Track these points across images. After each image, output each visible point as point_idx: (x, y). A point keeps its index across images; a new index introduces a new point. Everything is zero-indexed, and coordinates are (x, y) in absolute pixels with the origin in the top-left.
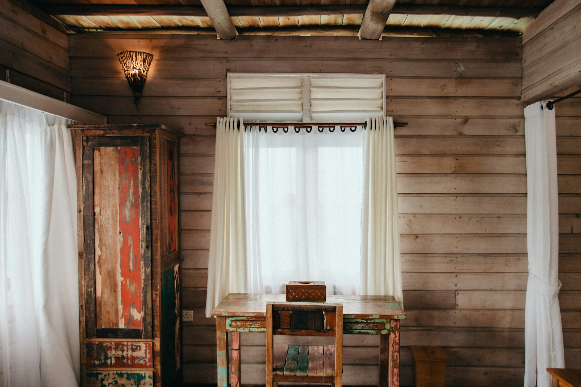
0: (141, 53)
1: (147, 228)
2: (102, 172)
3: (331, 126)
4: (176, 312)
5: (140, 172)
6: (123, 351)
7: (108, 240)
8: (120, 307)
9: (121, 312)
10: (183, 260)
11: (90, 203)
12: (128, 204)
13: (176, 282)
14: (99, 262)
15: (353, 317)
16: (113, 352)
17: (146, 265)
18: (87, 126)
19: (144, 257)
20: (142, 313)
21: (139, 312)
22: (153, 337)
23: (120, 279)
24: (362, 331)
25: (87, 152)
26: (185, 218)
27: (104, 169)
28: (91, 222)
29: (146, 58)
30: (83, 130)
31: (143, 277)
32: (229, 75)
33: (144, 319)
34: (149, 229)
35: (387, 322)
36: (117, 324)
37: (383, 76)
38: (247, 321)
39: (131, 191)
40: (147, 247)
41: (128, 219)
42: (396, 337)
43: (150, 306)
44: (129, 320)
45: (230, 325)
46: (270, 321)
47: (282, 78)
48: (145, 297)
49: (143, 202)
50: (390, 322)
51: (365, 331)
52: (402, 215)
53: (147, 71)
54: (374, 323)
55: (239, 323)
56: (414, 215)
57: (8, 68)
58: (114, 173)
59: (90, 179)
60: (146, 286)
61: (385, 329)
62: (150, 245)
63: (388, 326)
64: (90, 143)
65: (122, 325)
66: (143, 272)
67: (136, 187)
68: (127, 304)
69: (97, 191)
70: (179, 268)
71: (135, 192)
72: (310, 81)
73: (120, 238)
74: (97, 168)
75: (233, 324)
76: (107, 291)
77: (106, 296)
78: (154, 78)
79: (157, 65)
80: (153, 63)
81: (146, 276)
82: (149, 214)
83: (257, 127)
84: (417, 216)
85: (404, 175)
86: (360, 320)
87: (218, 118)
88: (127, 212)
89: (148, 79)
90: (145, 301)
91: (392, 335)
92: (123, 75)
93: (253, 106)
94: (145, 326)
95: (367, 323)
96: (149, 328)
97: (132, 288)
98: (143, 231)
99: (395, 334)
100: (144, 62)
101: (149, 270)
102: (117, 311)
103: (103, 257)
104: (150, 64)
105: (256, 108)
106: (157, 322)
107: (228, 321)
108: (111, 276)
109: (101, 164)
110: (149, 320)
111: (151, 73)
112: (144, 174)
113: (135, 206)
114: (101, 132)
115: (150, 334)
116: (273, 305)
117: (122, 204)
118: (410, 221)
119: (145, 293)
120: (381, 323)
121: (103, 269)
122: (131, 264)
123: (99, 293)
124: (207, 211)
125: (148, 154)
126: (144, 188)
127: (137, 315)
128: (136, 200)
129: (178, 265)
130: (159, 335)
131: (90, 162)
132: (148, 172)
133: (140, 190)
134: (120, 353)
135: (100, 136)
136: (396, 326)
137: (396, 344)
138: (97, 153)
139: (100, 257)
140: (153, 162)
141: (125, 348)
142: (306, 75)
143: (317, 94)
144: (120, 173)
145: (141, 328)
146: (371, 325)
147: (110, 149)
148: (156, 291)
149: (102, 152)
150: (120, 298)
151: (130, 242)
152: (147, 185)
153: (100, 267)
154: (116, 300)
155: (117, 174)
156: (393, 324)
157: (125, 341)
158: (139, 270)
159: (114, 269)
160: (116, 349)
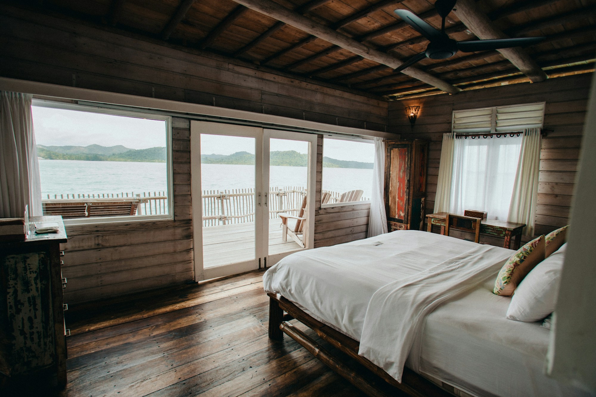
0: (414, 107)
1: (408, 181)
2: (393, 158)
3: (505, 134)
4: (421, 218)
5: (407, 158)
6: (396, 227)
7: (394, 185)
8: (397, 210)
9: (397, 212)
10: (427, 197)
11: (389, 170)
12: (402, 171)
13: (422, 205)
14: (390, 192)
15: (486, 226)
16: (393, 227)
17: (406, 195)
18: (389, 141)
19: (406, 192)
20: (404, 213)
21: (403, 213)
22: (407, 223)
23: (397, 199)
24: (491, 233)
25: (389, 150)
26: (429, 178)
27: (394, 157)
28: (389, 177)
29: (416, 108)
30: (388, 142)
31: (405, 200)
32: (454, 111)
33: (404, 216)
34: (409, 181)
35: (504, 231)
36: (395, 216)
37: (544, 103)
38: (440, 221)
39: (403, 166)
40: (407, 188)
41: (401, 177)
42: (508, 238)
43: (407, 211)
44: (399, 216)
45: (433, 222)
46: (447, 221)
47: (481, 110)
48: (405, 207)
49: (407, 170)
50: (505, 231)
51: (492, 233)
52: (548, 183)
53: (417, 113)
54: (497, 230)
55: (436, 221)
56: (557, 184)
57: (365, 121)
58: (398, 159)
59: (389, 161)
60: (406, 203)
61: (502, 234)
62: (409, 188)
63: (504, 233)
64: (390, 147)
65: (397, 217)
66: (406, 197)
67: (405, 164)
68: (399, 209)
69: (391, 165)
70: (424, 200)
71: (405, 166)
72: (497, 110)
73: (398, 184)
74: (392, 157)
75: (434, 221)
76: (392, 203)
77: (392, 205)
78: (420, 116)
79: (422, 110)
80: (420, 110)
81: (406, 199)
82: (409, 175)
83: (464, 137)
84: (559, 184)
85: (552, 160)
86: (490, 228)
87: (444, 134)
88: (401, 174)
89: (417, 117)
90: (405, 209)
91: (506, 237)
92: (407, 117)
93: (465, 125)
94: (405, 219)
95: (493, 230)
96: (406, 220)
97: (401, 204)
98: (406, 182)
99: (507, 237)
100: (415, 110)
101: (407, 197)
102: (395, 212)
103: (392, 191)
104: (418, 110)
105: (467, 127)
106: (409, 218)
107: (433, 220)
108: (394, 198)
109: (393, 155)
110: (406, 216)
111: (419, 114)
112: (408, 159)
113: (404, 171)
114: (394, 143)
115: (406, 222)
116: (449, 215)
117: (400, 170)
118: (553, 187)
119: (405, 206)
120: (501, 231)
121: (392, 195)
122: (401, 194)
123: (390, 204)
124: (435, 175)
125: (410, 151)
126: (408, 165)
127: (402, 214)
128: (405, 169)
129: (424, 198)
130: (409, 223)
131: (390, 154)
132: (409, 158)
133: (406, 166)
134: (395, 227)
135: (394, 144)
136: (508, 234)
137: (508, 242)
138: (392, 151)
139: (391, 190)
140: (412, 154)
141: (397, 226)
142: (494, 108)
143: (500, 117)
144: (400, 159)
145: (403, 219)
146: (495, 231)
147: (397, 149)
148: (410, 205)
149: (394, 150)
150: (397, 207)
151: (402, 186)
152: (409, 164)
153: (391, 194)
154: (395, 208)
155: (399, 159)
156: (507, 232)
157: (397, 223)
158: (404, 197)
159: (395, 195)
160: (394, 226)
